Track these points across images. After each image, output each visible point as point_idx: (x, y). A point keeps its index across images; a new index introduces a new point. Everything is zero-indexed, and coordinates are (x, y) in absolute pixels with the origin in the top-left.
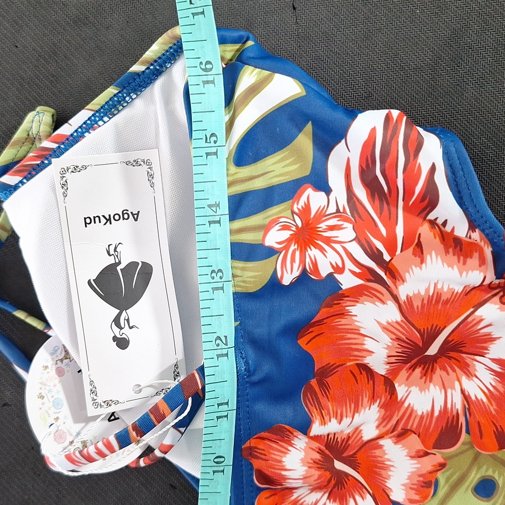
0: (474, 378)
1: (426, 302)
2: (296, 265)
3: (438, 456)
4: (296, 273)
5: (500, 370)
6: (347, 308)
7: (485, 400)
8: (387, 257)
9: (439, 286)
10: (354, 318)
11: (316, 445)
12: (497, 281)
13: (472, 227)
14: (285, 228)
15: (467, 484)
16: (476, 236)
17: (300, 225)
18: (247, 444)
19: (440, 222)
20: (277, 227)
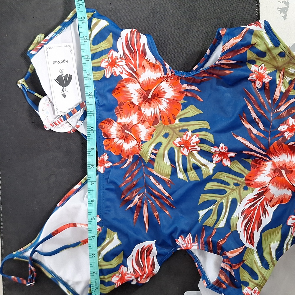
0: (162, 105)
1: (147, 82)
2: (110, 72)
3: (153, 127)
4: (110, 74)
5: (168, 102)
6: (125, 85)
7: (165, 110)
8: (135, 70)
9: (150, 78)
10: (128, 88)
11: (120, 126)
12: (165, 76)
13: (156, 61)
14: (107, 62)
15: (161, 134)
16: (158, 63)
17: (111, 61)
18: (100, 124)
19: (148, 60)
20: (104, 61)
